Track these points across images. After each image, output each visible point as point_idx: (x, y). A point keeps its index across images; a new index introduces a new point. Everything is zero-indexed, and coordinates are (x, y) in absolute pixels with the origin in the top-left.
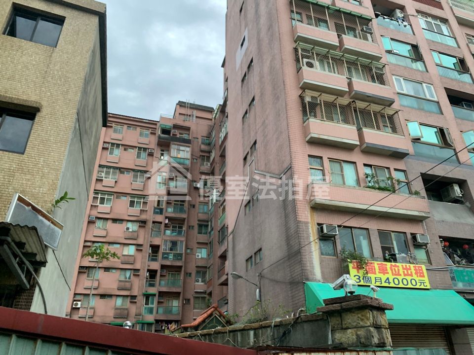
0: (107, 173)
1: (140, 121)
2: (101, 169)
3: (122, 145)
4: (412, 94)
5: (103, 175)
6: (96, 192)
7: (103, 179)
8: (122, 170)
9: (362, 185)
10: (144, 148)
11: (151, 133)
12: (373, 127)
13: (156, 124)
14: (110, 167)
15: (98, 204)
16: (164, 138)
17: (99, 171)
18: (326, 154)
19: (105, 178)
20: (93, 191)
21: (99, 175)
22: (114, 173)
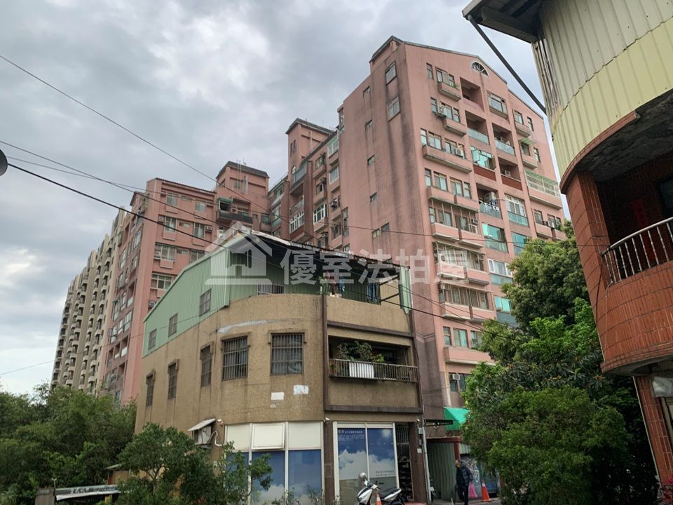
0: (165, 253)
1: (196, 191)
2: (158, 248)
3: (179, 219)
4: (498, 273)
5: (160, 254)
6: (155, 274)
7: (161, 259)
8: (179, 249)
9: (470, 346)
10: (202, 224)
11: (208, 206)
12: (477, 306)
13: (213, 196)
14: (166, 246)
15: (157, 288)
16: (225, 216)
17: (155, 250)
18: (452, 325)
19: (163, 258)
20: (151, 273)
21: (157, 255)
22: (172, 253)
